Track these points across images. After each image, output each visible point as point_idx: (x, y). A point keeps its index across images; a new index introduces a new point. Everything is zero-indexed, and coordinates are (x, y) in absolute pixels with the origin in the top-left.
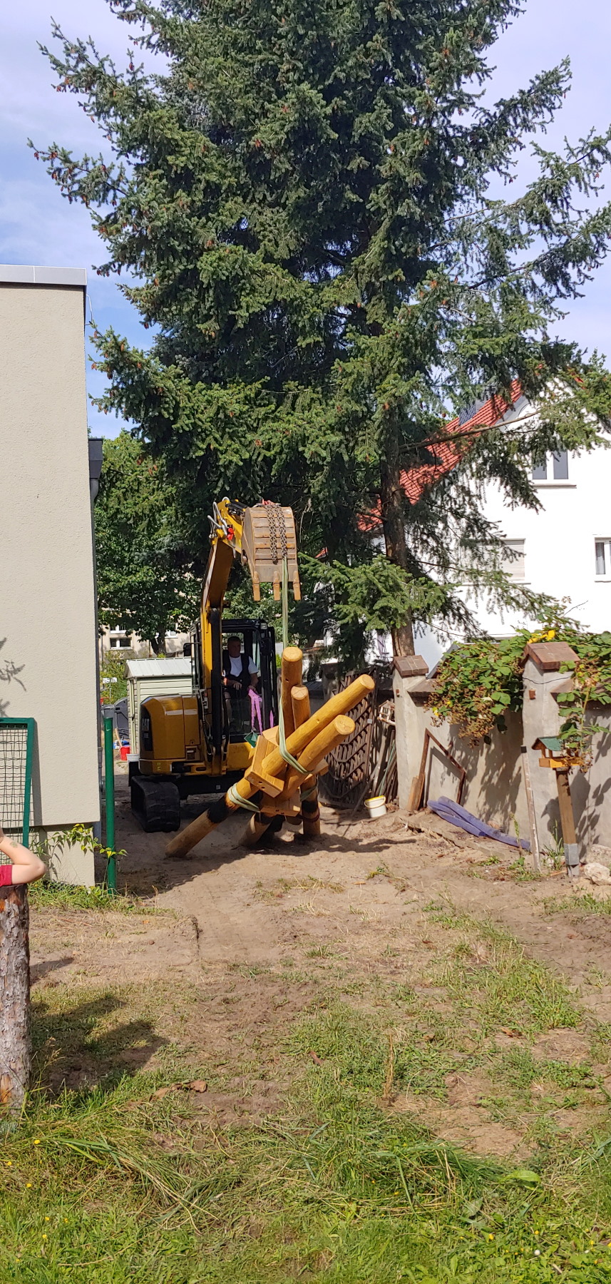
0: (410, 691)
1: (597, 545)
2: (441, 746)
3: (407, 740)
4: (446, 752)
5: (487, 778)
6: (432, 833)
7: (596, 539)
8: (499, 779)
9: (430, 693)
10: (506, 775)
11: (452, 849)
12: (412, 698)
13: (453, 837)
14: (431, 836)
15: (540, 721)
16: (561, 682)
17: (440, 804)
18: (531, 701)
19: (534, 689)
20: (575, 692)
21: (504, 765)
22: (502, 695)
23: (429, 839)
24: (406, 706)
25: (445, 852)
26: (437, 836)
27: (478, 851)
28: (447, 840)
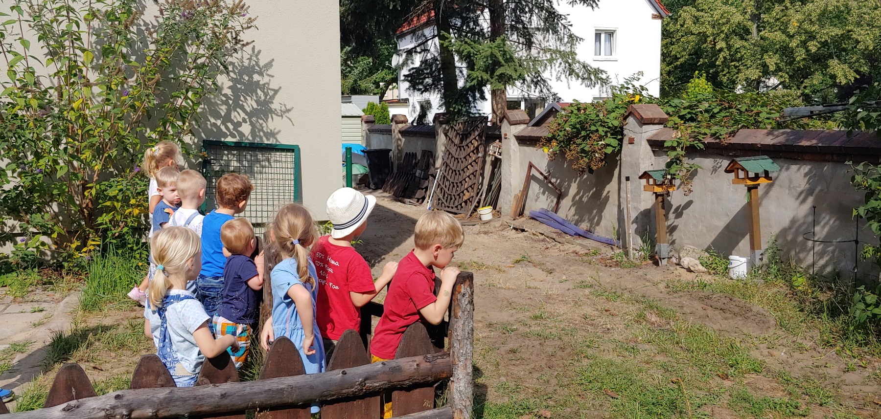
0: (516, 135)
1: (596, 34)
2: (541, 174)
3: (512, 169)
4: (546, 178)
5: (577, 198)
6: (534, 233)
7: (596, 30)
8: (589, 199)
9: (541, 137)
10: (597, 196)
11: (554, 244)
12: (517, 140)
13: (554, 236)
14: (533, 234)
15: (638, 159)
16: (654, 132)
17: (540, 213)
18: (630, 145)
19: (633, 137)
20: (677, 140)
21: (594, 189)
22: (612, 140)
23: (532, 236)
24: (512, 145)
25: (549, 246)
26: (539, 235)
27: (579, 246)
28: (548, 237)
